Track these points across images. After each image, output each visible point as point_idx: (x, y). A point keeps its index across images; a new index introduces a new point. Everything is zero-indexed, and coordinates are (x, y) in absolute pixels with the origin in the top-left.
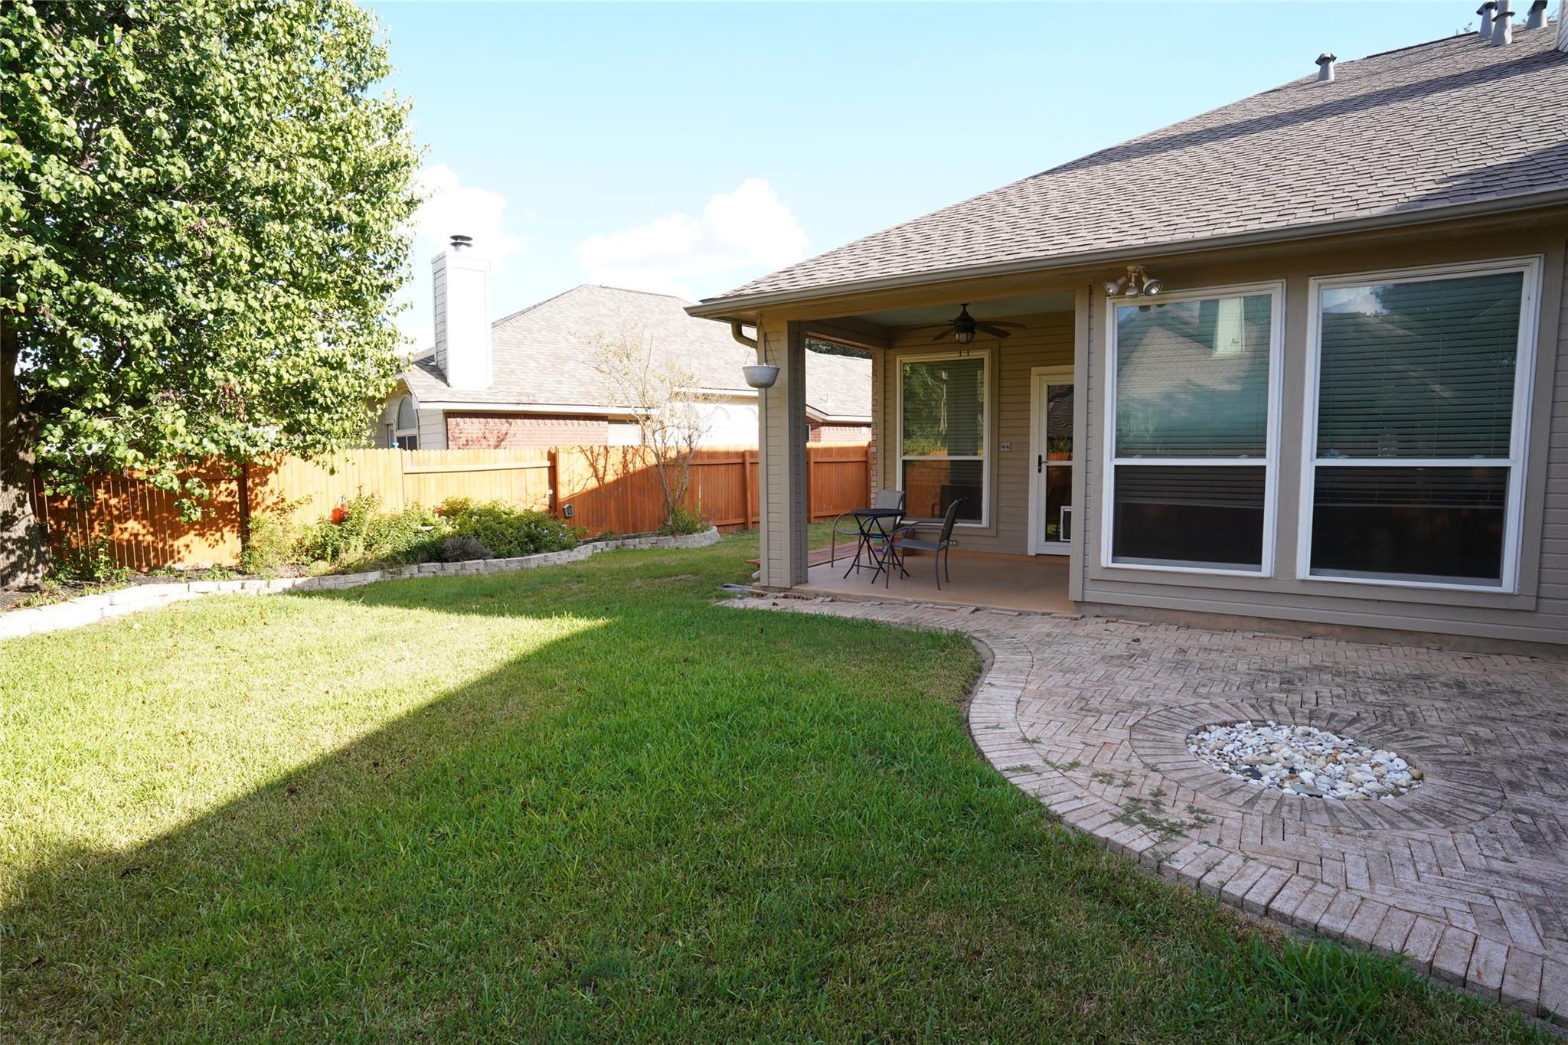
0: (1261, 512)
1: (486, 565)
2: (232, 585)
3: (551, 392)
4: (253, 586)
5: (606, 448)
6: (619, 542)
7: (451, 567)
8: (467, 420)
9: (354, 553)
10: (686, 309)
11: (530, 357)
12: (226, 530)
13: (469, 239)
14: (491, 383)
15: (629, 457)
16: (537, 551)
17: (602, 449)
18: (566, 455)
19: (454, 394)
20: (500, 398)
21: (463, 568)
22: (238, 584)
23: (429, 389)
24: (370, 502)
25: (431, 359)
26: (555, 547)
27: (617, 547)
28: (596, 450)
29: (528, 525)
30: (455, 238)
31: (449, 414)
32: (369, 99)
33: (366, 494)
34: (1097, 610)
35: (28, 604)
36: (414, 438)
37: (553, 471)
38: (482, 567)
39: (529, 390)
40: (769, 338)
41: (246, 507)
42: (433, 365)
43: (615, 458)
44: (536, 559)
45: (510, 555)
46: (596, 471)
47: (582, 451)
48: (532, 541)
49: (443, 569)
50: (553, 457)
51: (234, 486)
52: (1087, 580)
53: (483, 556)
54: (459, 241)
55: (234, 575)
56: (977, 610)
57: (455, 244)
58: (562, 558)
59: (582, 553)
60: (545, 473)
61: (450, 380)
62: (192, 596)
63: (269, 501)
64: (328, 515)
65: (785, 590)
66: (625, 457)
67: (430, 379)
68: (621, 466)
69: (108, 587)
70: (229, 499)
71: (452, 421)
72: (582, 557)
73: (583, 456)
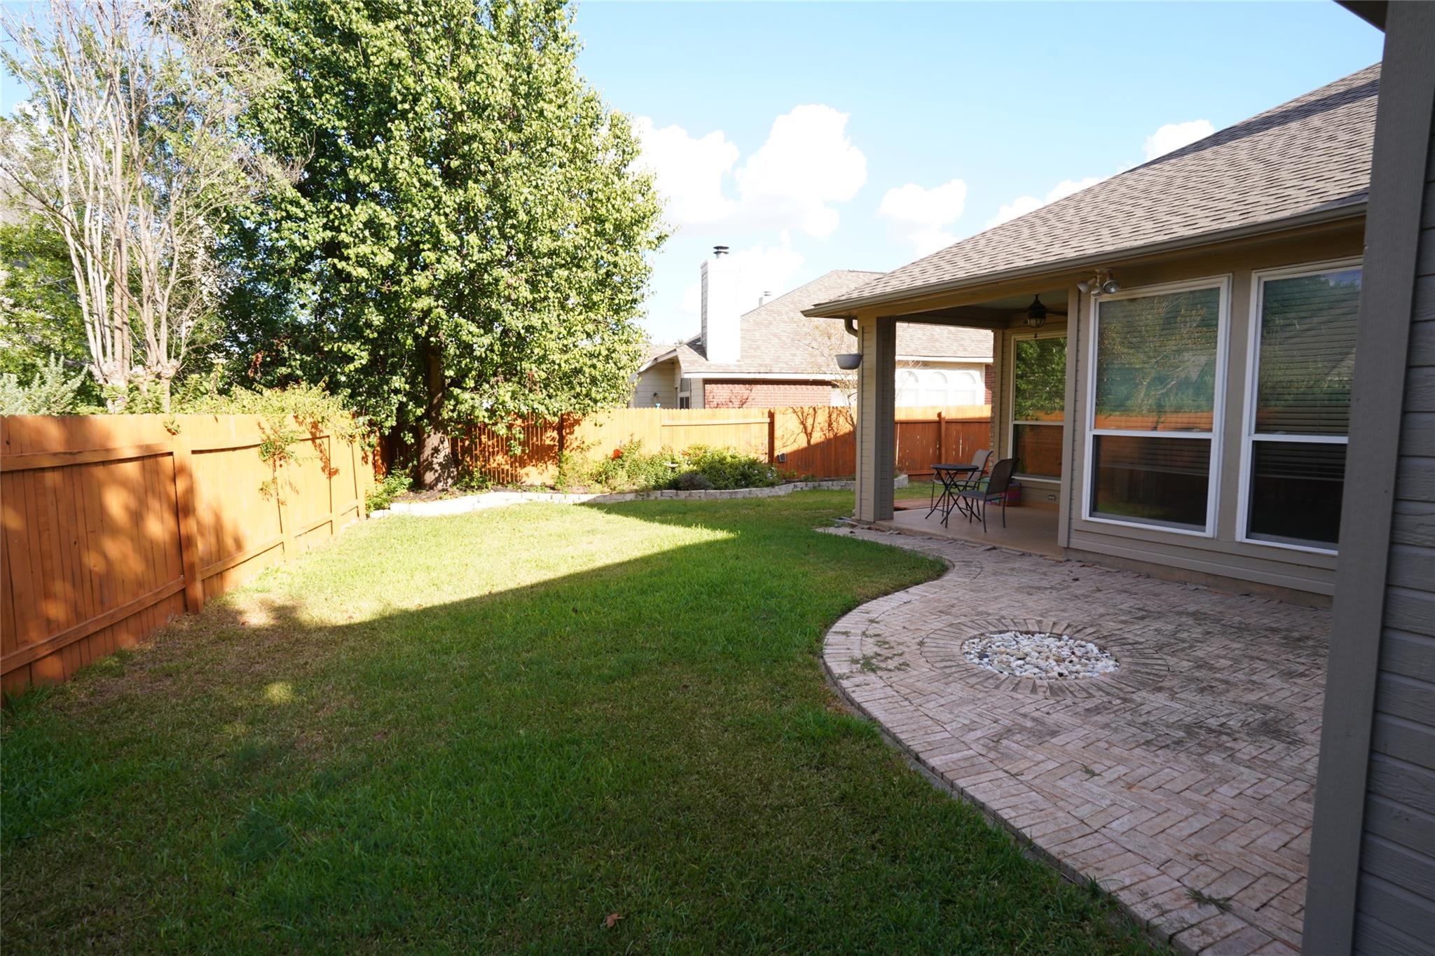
0: (1207, 479)
1: (706, 494)
2: (546, 496)
3: (786, 363)
4: (557, 497)
5: (814, 409)
6: (816, 484)
7: (683, 494)
8: (720, 386)
9: (621, 481)
10: (802, 312)
11: (775, 335)
12: (549, 463)
13: (726, 248)
14: (739, 358)
15: (834, 416)
16: (747, 486)
17: (811, 410)
18: (781, 416)
19: (710, 366)
20: (744, 369)
21: (690, 495)
22: (549, 495)
23: (693, 363)
24: (639, 444)
25: (698, 340)
26: (760, 484)
27: (814, 487)
28: (806, 410)
29: (743, 467)
30: (717, 248)
31: (707, 381)
32: (630, 172)
33: (636, 439)
34: (1080, 556)
35: (441, 498)
36: (687, 399)
37: (772, 425)
38: (703, 495)
39: (768, 361)
40: (866, 330)
41: (562, 445)
42: (699, 346)
43: (822, 418)
44: (743, 492)
45: (726, 487)
46: (805, 428)
47: (795, 412)
48: (745, 479)
49: (677, 495)
50: (771, 415)
51: (555, 434)
52: (1072, 530)
53: (706, 488)
54: (719, 250)
55: (548, 490)
56: (994, 548)
57: (716, 253)
58: (764, 493)
59: (782, 490)
60: (766, 427)
61: (708, 356)
62: (523, 501)
63: (575, 445)
64: (611, 454)
65: (869, 523)
66: (830, 416)
67: (694, 355)
68: (826, 425)
69: (478, 492)
70: (552, 443)
71: (708, 386)
72: (782, 493)
73: (794, 416)
